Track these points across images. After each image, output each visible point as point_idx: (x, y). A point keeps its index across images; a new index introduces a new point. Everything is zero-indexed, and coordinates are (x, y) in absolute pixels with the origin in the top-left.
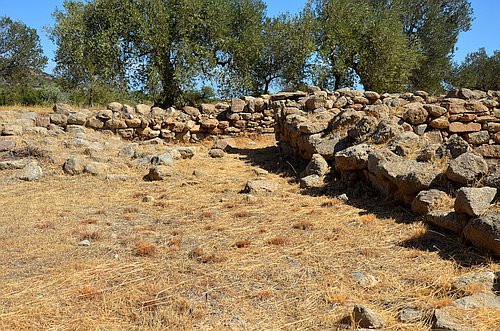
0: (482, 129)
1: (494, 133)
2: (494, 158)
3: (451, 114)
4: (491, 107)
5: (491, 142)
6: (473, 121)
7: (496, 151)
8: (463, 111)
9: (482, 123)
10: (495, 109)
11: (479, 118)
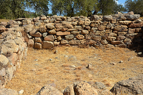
0: (71, 34)
1: (76, 35)
2: (76, 45)
3: (56, 28)
4: (74, 25)
5: (75, 39)
6: (66, 31)
7: (77, 42)
8: (62, 27)
9: (70, 31)
10: (76, 26)
11: (69, 30)
